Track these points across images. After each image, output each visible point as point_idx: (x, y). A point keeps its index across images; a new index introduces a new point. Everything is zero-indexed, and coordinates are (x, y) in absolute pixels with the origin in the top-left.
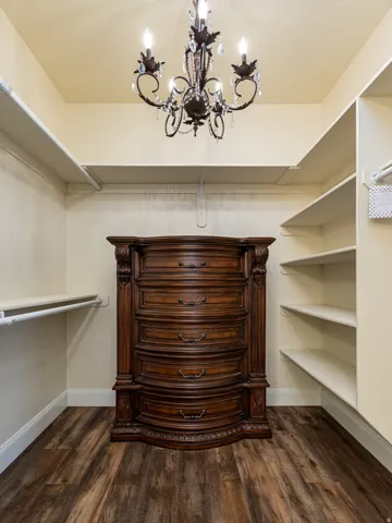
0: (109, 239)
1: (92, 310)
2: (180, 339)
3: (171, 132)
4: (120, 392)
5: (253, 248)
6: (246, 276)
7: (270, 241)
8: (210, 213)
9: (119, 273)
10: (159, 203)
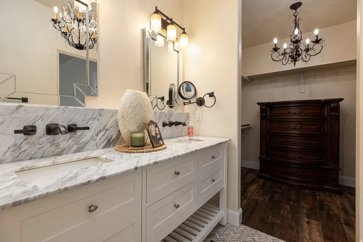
0: (257, 103)
1: (247, 130)
2: (288, 142)
3: (284, 63)
4: (262, 161)
5: (330, 103)
6: (326, 117)
7: (341, 100)
8: (308, 86)
9: (261, 116)
10: (279, 84)
